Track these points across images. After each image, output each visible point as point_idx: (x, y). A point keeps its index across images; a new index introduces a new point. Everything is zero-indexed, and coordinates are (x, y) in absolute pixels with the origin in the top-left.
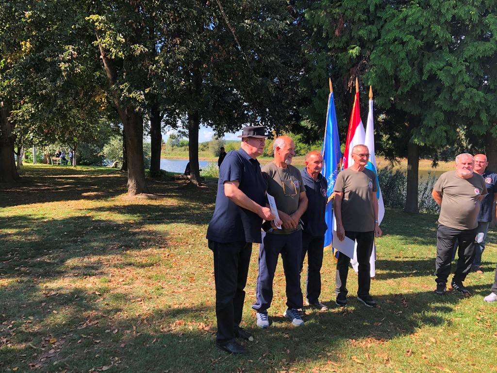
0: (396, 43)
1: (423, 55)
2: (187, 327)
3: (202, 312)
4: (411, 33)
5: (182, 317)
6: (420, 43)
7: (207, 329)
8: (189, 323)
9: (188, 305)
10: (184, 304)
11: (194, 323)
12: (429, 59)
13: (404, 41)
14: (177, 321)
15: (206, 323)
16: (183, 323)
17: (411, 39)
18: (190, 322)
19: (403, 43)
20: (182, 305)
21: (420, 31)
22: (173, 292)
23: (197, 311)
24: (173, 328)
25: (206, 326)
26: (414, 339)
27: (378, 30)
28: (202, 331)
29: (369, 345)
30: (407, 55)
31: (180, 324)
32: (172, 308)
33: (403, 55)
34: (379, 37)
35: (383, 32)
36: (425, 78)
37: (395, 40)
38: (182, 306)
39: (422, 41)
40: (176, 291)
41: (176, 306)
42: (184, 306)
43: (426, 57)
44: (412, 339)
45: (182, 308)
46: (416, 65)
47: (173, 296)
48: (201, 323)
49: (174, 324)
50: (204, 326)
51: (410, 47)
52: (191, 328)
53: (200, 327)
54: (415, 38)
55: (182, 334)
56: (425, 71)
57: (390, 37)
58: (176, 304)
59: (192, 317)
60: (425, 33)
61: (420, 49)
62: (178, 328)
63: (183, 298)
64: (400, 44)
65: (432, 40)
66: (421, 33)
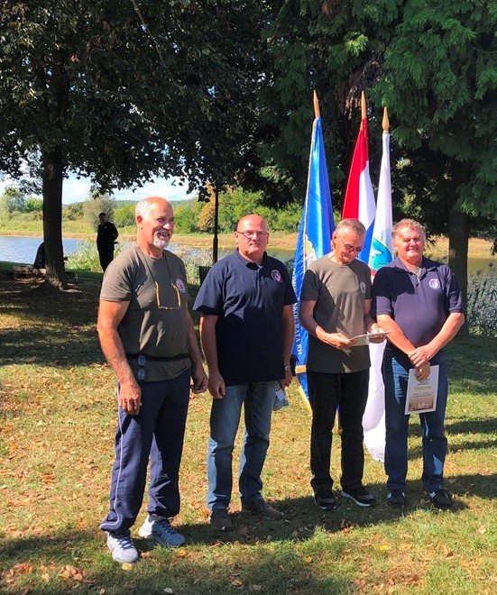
0: (430, 31)
1: (476, 55)
2: (37, 575)
3: (69, 542)
4: (455, 16)
5: (28, 558)
6: (470, 34)
7: (78, 577)
8: (42, 567)
9: (40, 531)
10: (33, 528)
11: (52, 567)
12: (486, 62)
13: (443, 28)
14: (18, 566)
15: (77, 565)
16: (30, 569)
17: (454, 25)
18: (46, 565)
19: (442, 33)
20: (28, 531)
21: (470, 12)
22: (10, 504)
23: (58, 541)
24: (9, 581)
25: (77, 573)
27: (399, 7)
28: (70, 582)
30: (449, 54)
31: (23, 571)
32: (7, 537)
33: (441, 53)
34: (400, 20)
35: (407, 12)
36: (479, 95)
37: (428, 26)
38: (28, 534)
39: (474, 30)
40: (16, 502)
41: (16, 535)
42: (33, 532)
43: (481, 59)
45: (27, 536)
46: (464, 73)
47: (9, 514)
48: (67, 567)
49: (12, 571)
50: (74, 571)
51: (453, 40)
52: (46, 577)
53: (66, 574)
54: (463, 24)
55: (26, 591)
56: (479, 84)
57: (419, 20)
58: (15, 530)
59: (48, 554)
60: (478, 17)
61: (470, 43)
62: (19, 582)
63: (30, 516)
64: (437, 33)
65: (489, 30)
66: (472, 17)
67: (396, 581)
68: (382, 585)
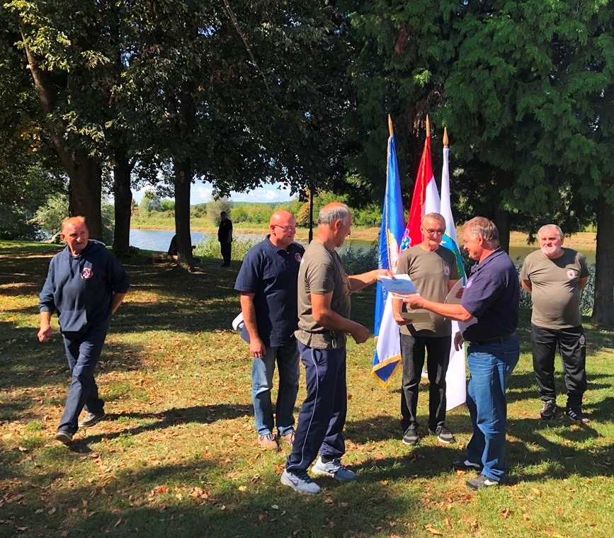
0: (481, 67)
1: (516, 86)
2: (172, 495)
3: (197, 469)
4: (500, 55)
5: (166, 481)
6: (513, 69)
7: (205, 496)
8: (176, 489)
9: (174, 459)
10: (169, 458)
11: (184, 489)
12: (524, 92)
13: (491, 64)
14: (157, 488)
15: (203, 487)
16: (167, 490)
17: (500, 62)
18: (178, 487)
19: (490, 68)
20: (165, 460)
21: (512, 52)
22: (151, 440)
23: (188, 468)
24: (150, 499)
25: (203, 493)
26: (511, 492)
27: (456, 48)
28: (198, 500)
29: (450, 506)
30: (495, 86)
31: (161, 491)
32: (149, 466)
33: (489, 84)
34: (456, 58)
35: (462, 52)
36: (519, 118)
37: (478, 64)
38: (165, 462)
39: (515, 66)
40: (155, 438)
41: (155, 463)
42: (169, 461)
43: (520, 89)
44: (508, 492)
45: (165, 465)
46: (507, 100)
47: (150, 447)
48: (196, 488)
49: (152, 491)
50: (201, 492)
51: (499, 74)
52: (179, 496)
53: (195, 494)
54: (506, 62)
55: (164, 507)
56: (519, 109)
57: (472, 58)
58: (155, 460)
59: (181, 479)
60: (517, 55)
61: (512, 77)
62: (158, 499)
63: (166, 449)
64: (486, 69)
65: (527, 66)
66: (513, 56)
67: (454, 499)
68: (442, 503)
